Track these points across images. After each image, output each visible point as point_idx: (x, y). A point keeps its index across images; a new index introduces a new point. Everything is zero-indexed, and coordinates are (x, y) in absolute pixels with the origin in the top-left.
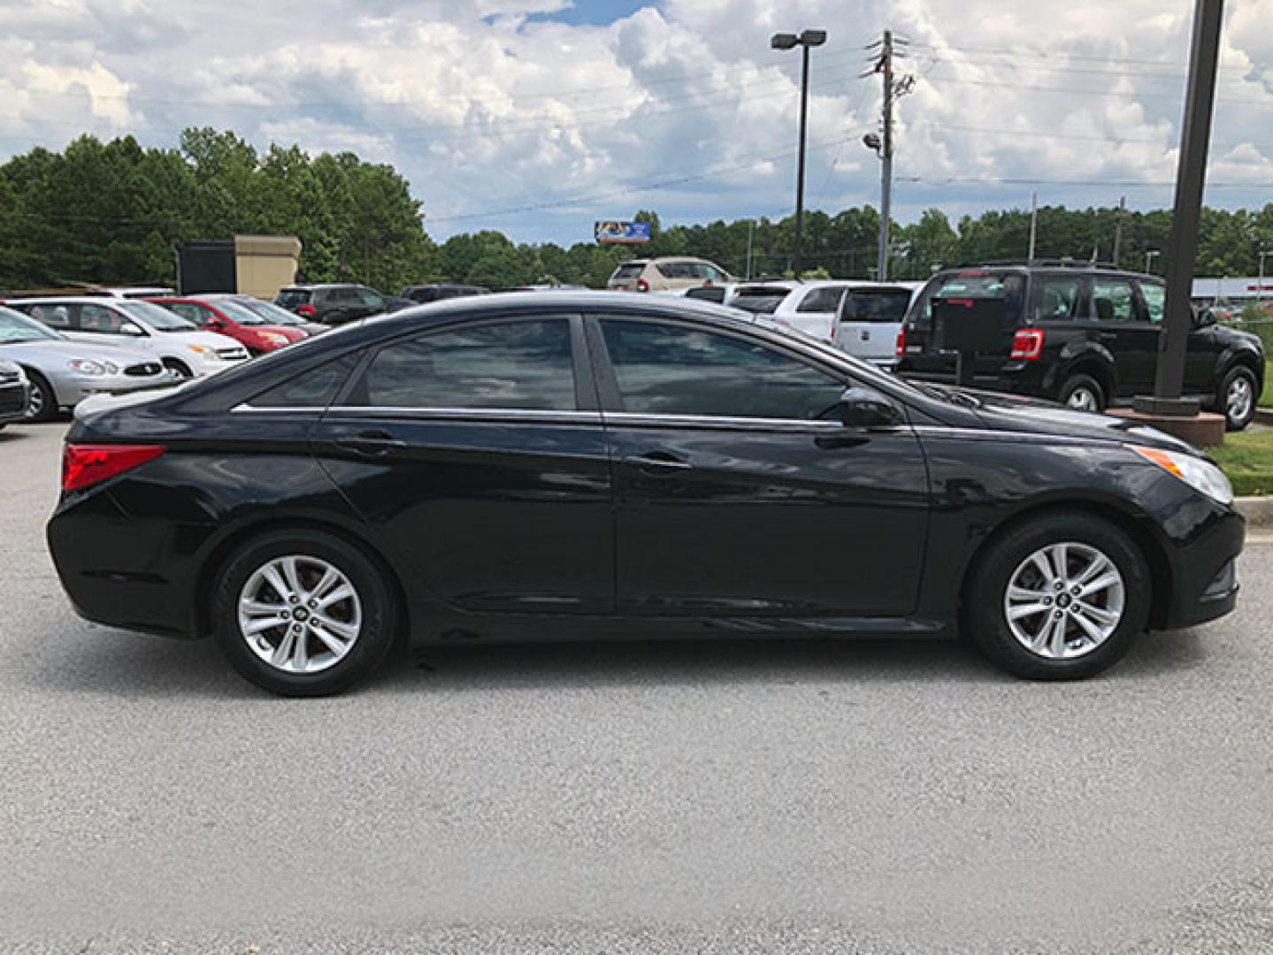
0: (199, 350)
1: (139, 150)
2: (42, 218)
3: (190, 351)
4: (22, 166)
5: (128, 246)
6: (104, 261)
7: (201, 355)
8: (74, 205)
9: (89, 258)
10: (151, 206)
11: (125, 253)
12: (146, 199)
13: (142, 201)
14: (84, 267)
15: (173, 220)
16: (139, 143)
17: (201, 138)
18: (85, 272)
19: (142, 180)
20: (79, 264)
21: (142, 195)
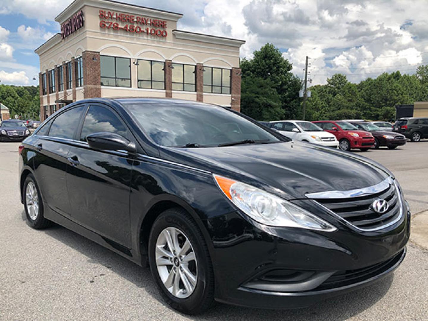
0: (314, 138)
1: (401, 75)
2: (363, 100)
3: (311, 138)
4: (363, 84)
5: (389, 108)
6: (380, 113)
7: (315, 139)
8: (373, 95)
9: (375, 112)
10: (399, 94)
11: (387, 110)
12: (397, 91)
13: (396, 92)
14: (373, 115)
15: (406, 98)
16: (401, 73)
17: (425, 69)
18: (373, 117)
19: (397, 85)
20: (371, 114)
21: (396, 90)
